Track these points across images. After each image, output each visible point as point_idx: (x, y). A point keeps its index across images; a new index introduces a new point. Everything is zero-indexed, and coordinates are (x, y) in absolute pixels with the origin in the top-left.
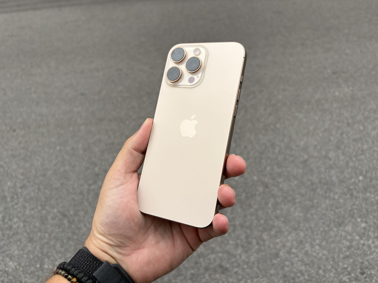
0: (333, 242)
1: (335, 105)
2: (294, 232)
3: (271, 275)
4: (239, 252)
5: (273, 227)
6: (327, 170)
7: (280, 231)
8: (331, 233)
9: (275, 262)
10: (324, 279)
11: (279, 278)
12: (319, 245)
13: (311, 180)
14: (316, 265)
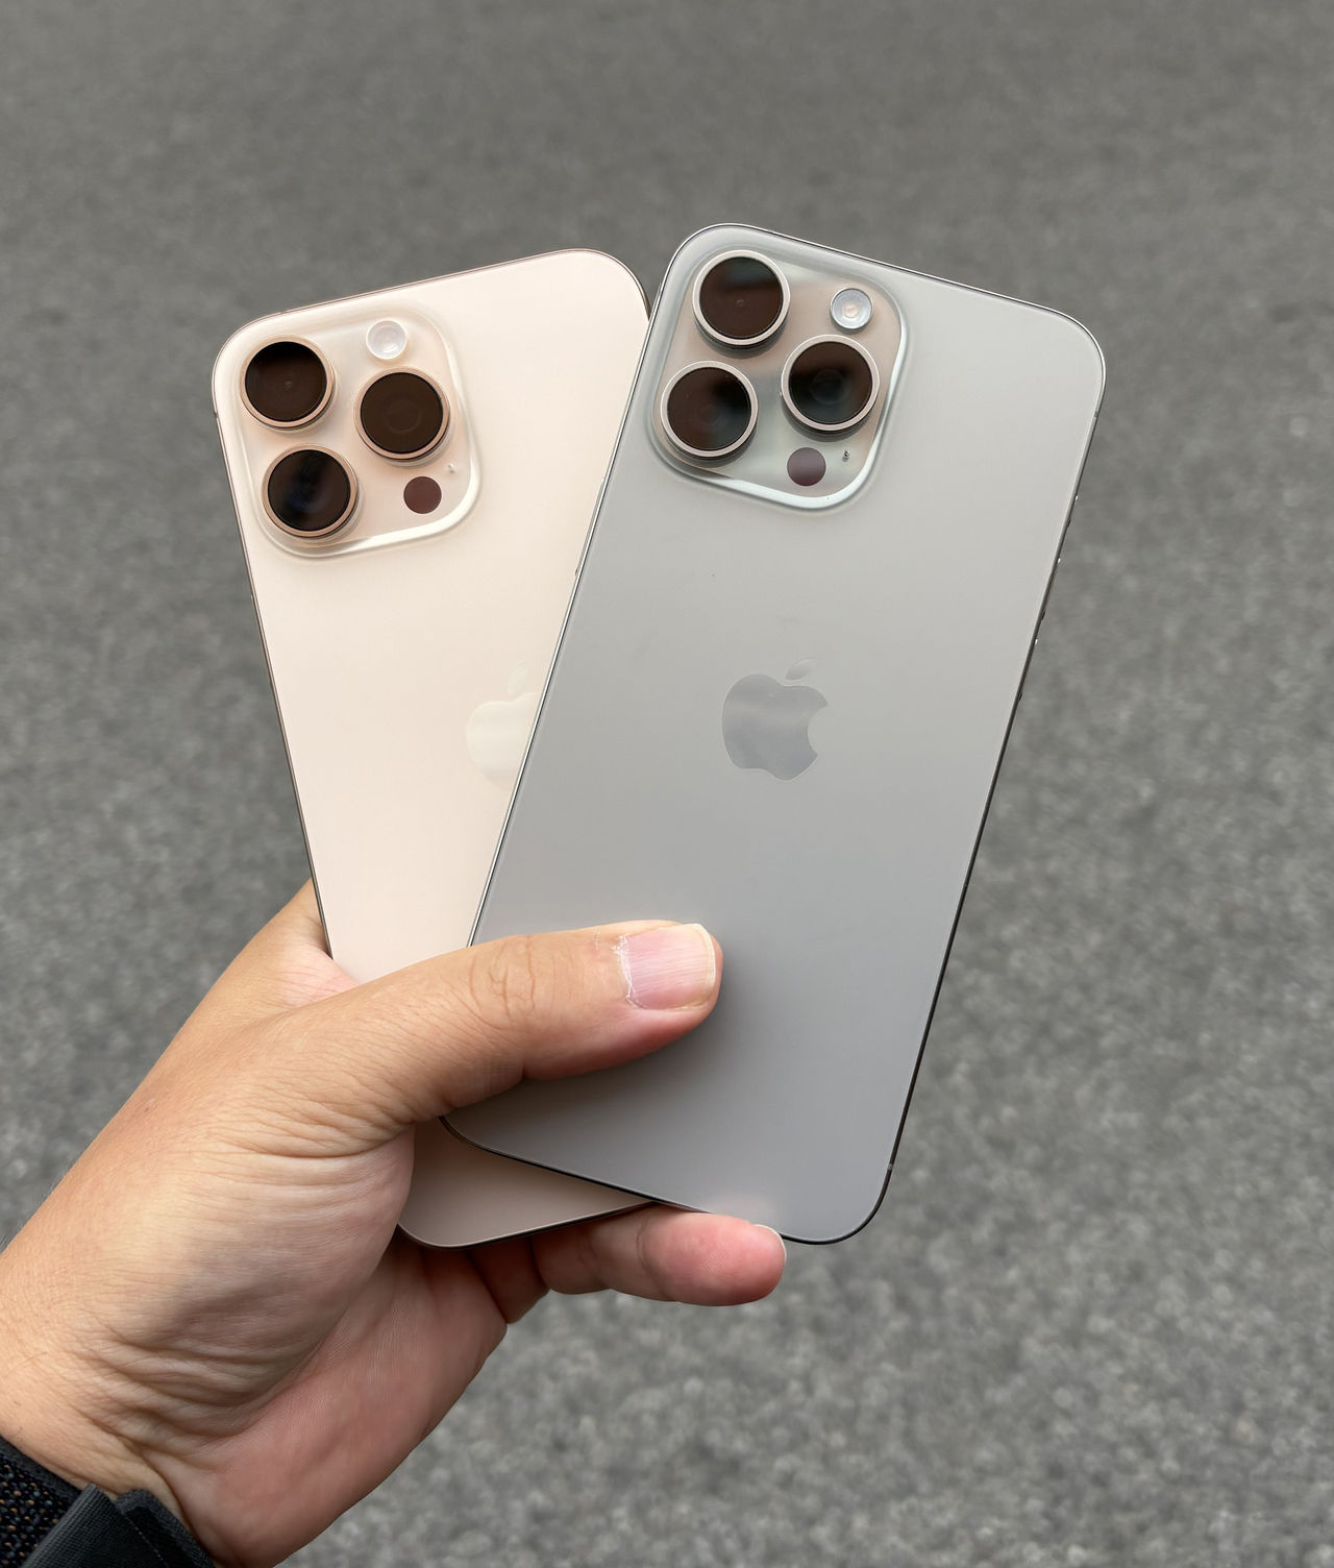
0: (1303, 1253)
1: (1291, 496)
2: (1096, 1220)
3: (982, 1473)
4: (797, 1362)
5: (986, 1198)
6: (1263, 860)
7: (1022, 1223)
8: (1288, 1210)
9: (999, 1395)
10: (1264, 1467)
11: (1025, 1485)
12: (1233, 1280)
13: (1178, 924)
14: (1217, 1395)
